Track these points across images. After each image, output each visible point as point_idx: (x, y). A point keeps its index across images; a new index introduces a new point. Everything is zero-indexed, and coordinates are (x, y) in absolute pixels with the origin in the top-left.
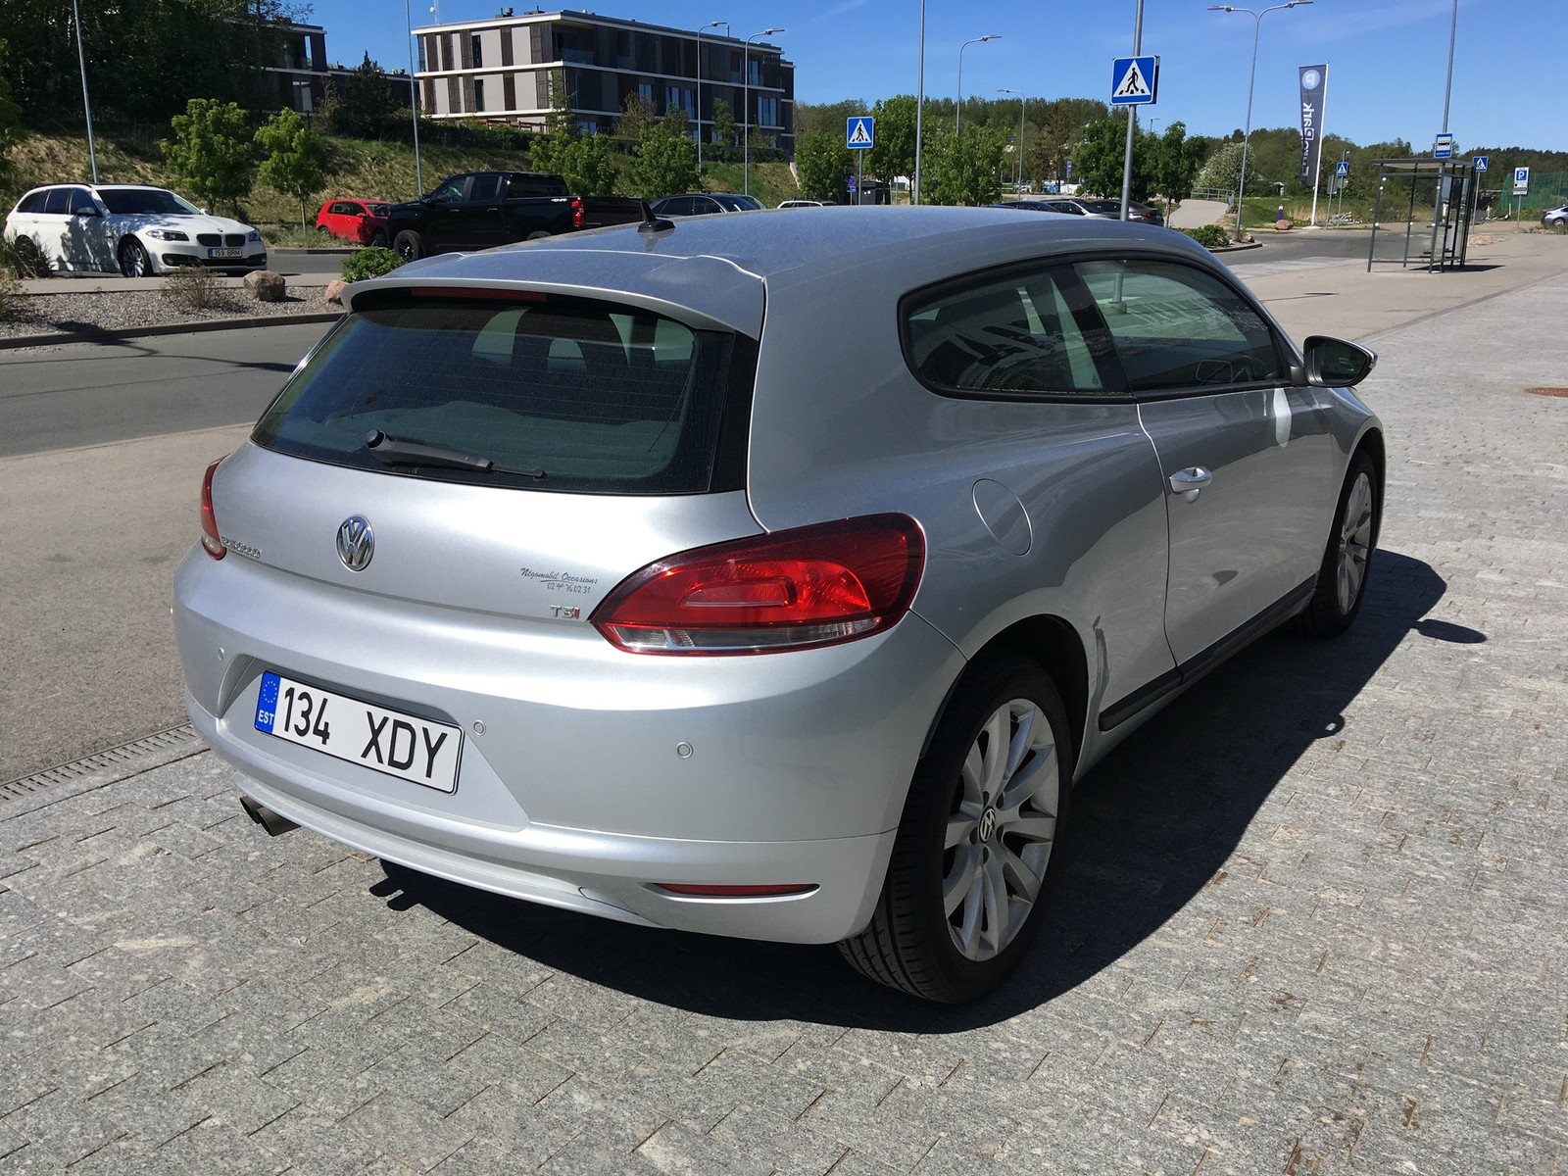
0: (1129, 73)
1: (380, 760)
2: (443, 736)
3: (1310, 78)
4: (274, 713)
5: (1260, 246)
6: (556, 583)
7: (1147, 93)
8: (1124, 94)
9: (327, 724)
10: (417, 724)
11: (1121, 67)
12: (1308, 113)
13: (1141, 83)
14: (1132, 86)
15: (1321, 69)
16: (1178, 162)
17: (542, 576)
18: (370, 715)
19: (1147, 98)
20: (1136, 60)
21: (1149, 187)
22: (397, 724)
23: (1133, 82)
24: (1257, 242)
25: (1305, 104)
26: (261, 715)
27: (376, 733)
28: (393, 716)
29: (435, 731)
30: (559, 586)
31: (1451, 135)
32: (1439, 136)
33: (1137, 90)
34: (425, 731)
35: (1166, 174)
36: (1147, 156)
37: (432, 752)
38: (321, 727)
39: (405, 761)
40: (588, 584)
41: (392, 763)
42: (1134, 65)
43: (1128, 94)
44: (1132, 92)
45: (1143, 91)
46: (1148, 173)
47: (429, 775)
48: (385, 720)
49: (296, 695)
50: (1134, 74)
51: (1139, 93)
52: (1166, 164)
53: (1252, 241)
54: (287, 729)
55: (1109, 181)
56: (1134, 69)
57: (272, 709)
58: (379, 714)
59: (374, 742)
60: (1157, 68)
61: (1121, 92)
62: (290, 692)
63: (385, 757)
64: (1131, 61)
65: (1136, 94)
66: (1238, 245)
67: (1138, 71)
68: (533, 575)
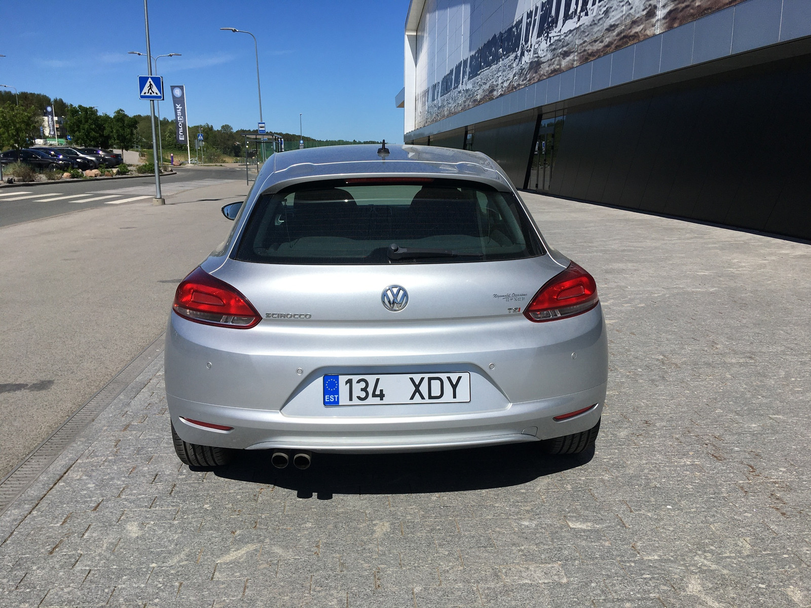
0: (148, 84)
1: (423, 398)
2: (460, 378)
3: (177, 92)
4: (338, 394)
5: (176, 173)
6: (510, 298)
7: (159, 94)
8: (147, 94)
9: (381, 391)
10: (444, 376)
11: (143, 81)
12: (179, 109)
13: (155, 89)
14: (150, 91)
15: (181, 88)
16: (124, 130)
17: (503, 296)
18: (412, 379)
19: (160, 97)
20: (151, 77)
21: (110, 142)
22: (430, 379)
23: (151, 88)
24: (174, 172)
25: (177, 105)
26: (326, 398)
27: (417, 387)
28: (427, 376)
29: (454, 377)
30: (511, 299)
31: (264, 123)
32: (259, 123)
33: (154, 93)
34: (449, 378)
35: (118, 136)
36: (106, 126)
37: (454, 387)
38: (378, 392)
39: (439, 394)
40: (523, 297)
41: (430, 397)
42: (150, 80)
43: (149, 94)
44: (151, 93)
45: (157, 94)
46: (109, 135)
47: (455, 397)
48: (422, 379)
49: (354, 382)
50: (151, 84)
51: (155, 94)
52: (117, 131)
53: (172, 171)
54: (351, 399)
55: (87, 138)
56: (150, 82)
57: (337, 392)
58: (417, 378)
59: (417, 390)
60: (162, 82)
61: (145, 93)
62: (350, 382)
63: (426, 395)
64: (148, 78)
65: (153, 95)
66: (166, 173)
67: (152, 83)
68: (499, 296)
